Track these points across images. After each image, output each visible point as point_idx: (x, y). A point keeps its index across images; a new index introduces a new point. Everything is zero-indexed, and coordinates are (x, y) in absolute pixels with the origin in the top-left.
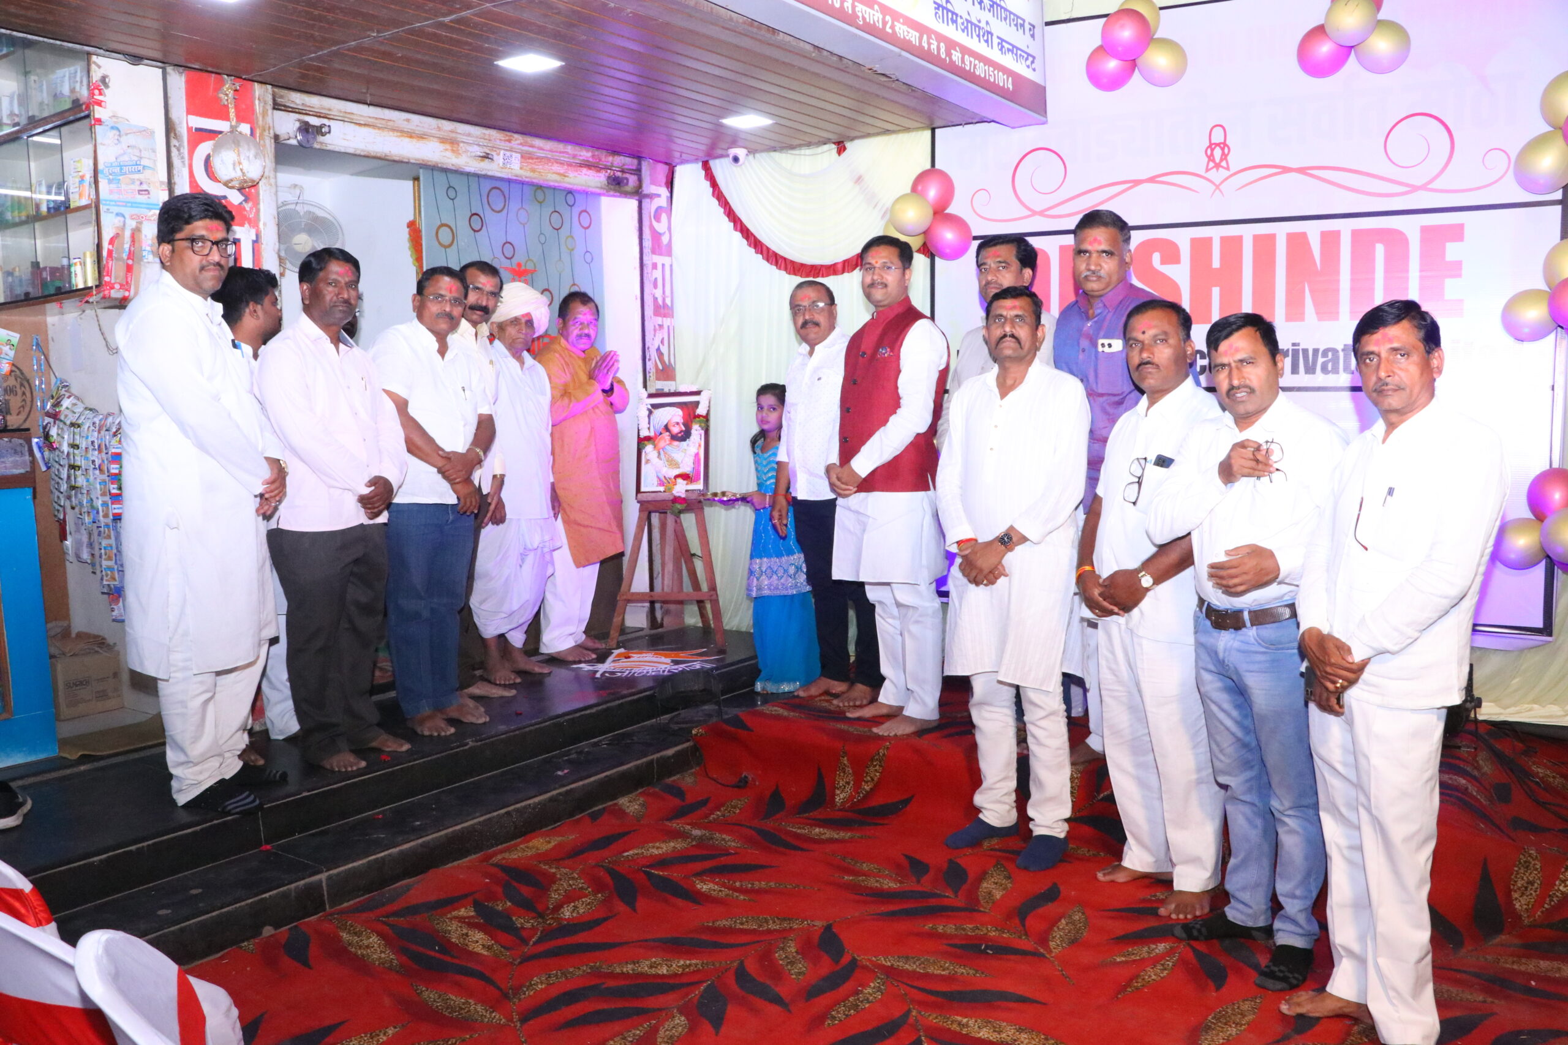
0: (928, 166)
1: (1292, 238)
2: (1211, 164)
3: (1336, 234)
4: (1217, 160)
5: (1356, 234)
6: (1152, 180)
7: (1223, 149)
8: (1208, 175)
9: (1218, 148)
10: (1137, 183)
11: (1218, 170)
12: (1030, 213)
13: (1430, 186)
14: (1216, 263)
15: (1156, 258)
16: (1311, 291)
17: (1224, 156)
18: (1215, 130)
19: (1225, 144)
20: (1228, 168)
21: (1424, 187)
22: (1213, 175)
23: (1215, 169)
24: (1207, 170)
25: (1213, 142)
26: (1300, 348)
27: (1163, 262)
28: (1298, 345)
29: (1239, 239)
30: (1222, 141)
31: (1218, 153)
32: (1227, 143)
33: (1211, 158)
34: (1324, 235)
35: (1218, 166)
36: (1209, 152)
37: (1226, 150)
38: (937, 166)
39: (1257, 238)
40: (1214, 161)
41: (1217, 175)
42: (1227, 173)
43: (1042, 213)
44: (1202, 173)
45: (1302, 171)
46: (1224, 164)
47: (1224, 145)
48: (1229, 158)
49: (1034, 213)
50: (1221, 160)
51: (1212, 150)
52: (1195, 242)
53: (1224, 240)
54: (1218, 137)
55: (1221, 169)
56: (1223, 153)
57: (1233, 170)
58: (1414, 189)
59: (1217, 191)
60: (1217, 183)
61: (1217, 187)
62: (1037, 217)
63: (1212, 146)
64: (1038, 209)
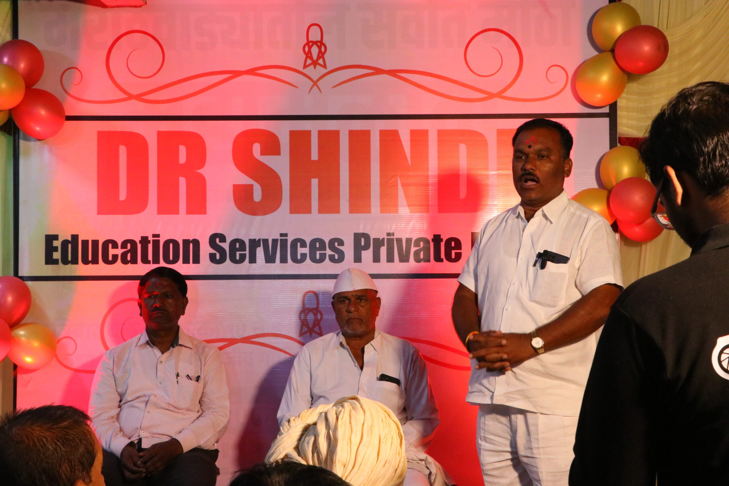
0: (8, 37)
1: (383, 134)
2: (309, 61)
3: (425, 133)
4: (315, 57)
5: (441, 133)
6: (252, 72)
7: (320, 48)
8: (305, 71)
9: (315, 46)
10: (236, 74)
11: (315, 67)
12: (126, 96)
13: (504, 94)
14: (315, 156)
15: (256, 148)
16: (403, 185)
17: (321, 55)
18: (312, 27)
19: (321, 42)
20: (325, 66)
21: (500, 95)
22: (310, 71)
23: (312, 66)
24: (305, 66)
25: (310, 40)
26: (396, 236)
27: (263, 153)
28: (393, 234)
29: (336, 134)
30: (319, 39)
31: (315, 51)
32: (324, 41)
33: (308, 55)
34: (414, 133)
35: (315, 63)
36: (307, 49)
37: (323, 49)
38: (21, 37)
39: (352, 134)
40: (311, 58)
41: (315, 72)
42: (324, 71)
43: (139, 97)
44: (301, 69)
45: (393, 73)
46: (321, 61)
47: (320, 44)
48: (325, 56)
49: (130, 97)
50: (318, 58)
51: (310, 48)
52: (293, 134)
53: (321, 134)
54: (315, 35)
55: (318, 66)
56: (320, 52)
57: (329, 68)
58: (491, 96)
59: (315, 87)
60: (315, 80)
61: (315, 83)
62: (133, 102)
63: (309, 44)
64: (134, 92)
